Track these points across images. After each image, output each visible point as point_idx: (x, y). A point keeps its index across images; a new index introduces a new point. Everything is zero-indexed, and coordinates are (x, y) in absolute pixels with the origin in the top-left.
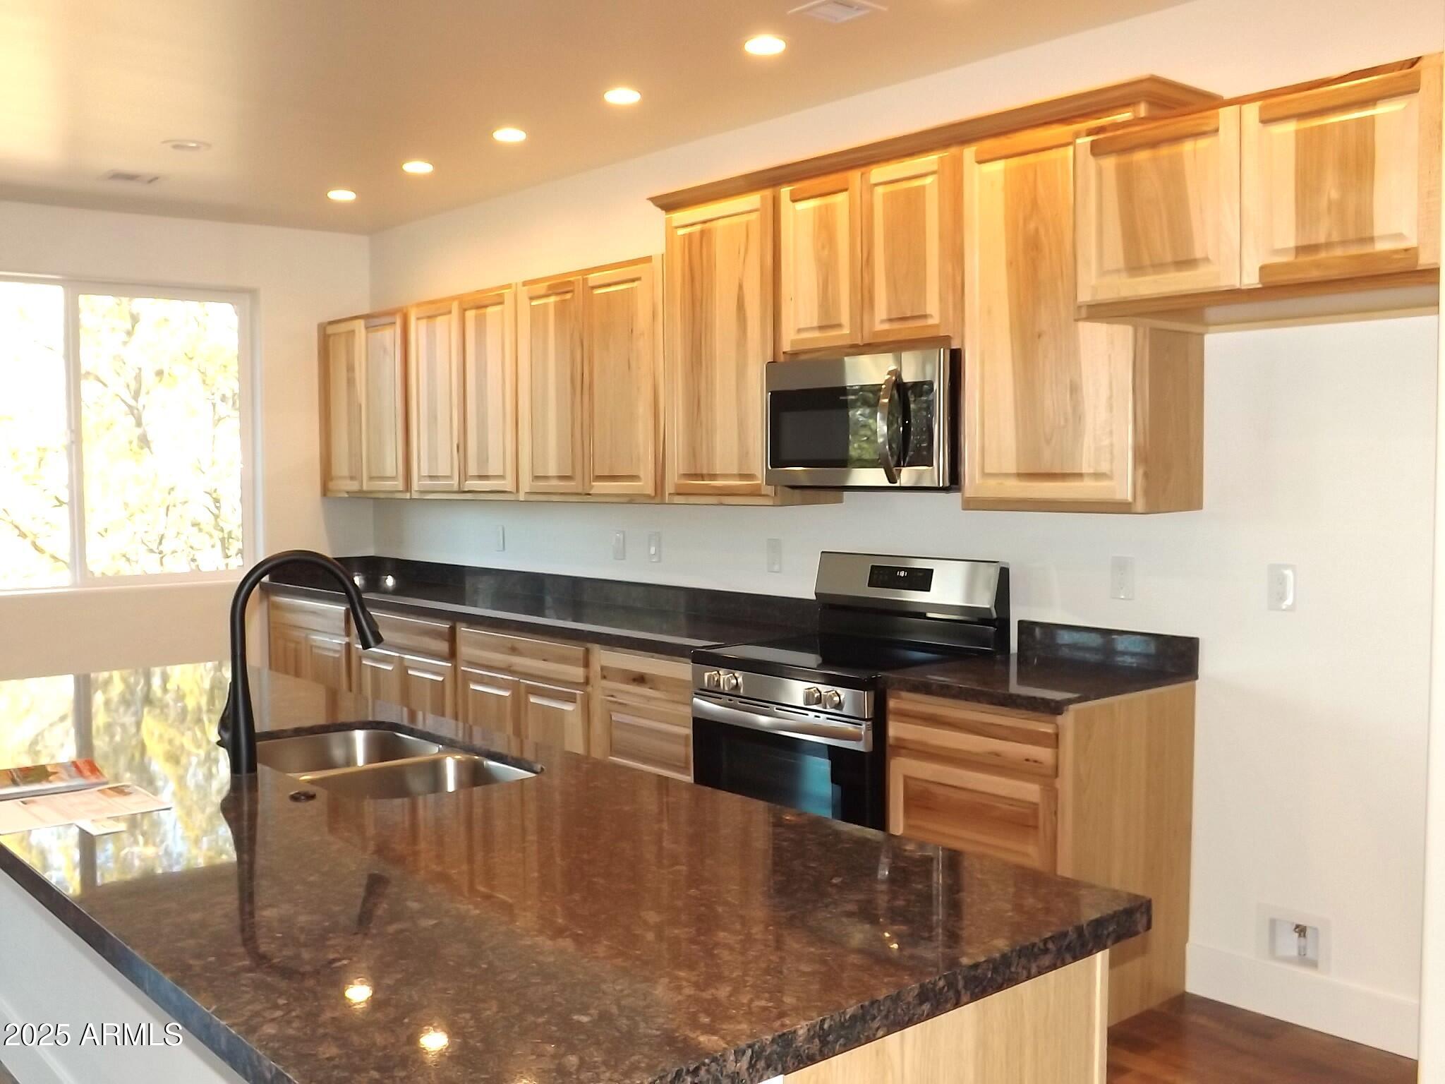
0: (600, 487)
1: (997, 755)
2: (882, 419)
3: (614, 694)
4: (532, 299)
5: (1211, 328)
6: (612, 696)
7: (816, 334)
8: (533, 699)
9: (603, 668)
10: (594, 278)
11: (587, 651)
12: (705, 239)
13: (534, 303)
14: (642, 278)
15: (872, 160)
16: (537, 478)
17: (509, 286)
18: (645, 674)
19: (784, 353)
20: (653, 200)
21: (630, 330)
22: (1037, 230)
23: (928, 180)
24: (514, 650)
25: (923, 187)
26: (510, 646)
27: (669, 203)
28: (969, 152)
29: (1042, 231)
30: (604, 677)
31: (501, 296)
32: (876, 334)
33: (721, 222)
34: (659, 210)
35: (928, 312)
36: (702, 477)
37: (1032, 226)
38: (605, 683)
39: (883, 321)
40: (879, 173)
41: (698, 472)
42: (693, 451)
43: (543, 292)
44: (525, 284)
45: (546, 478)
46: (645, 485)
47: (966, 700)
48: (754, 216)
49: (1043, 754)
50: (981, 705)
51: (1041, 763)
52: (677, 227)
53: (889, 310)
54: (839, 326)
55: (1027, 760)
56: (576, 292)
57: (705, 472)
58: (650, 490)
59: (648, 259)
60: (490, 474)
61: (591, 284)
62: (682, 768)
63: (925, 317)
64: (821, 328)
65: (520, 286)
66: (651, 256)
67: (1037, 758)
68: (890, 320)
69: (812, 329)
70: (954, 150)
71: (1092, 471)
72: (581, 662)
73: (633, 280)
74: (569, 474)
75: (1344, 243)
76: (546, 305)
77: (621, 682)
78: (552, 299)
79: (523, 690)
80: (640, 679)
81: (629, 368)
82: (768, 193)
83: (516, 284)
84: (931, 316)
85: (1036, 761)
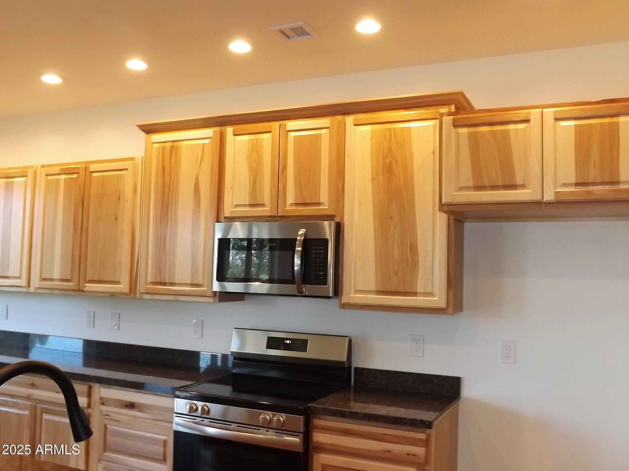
0: (90, 287)
1: (388, 451)
2: (298, 258)
3: (109, 414)
4: (47, 175)
5: (468, 220)
6: (108, 415)
7: (248, 209)
8: (45, 416)
9: (101, 398)
10: (93, 167)
11: (90, 388)
12: (173, 152)
13: (49, 178)
14: (128, 170)
15: (288, 118)
16: (45, 279)
17: (31, 167)
18: (135, 402)
19: (225, 217)
20: (138, 126)
21: (118, 198)
22: (391, 163)
23: (324, 131)
24: (33, 385)
25: (321, 134)
26: (30, 382)
27: (149, 130)
28: (350, 119)
29: (393, 163)
30: (103, 404)
31: (26, 172)
32: (288, 211)
33: (185, 143)
34: (142, 132)
35: (321, 201)
36: (165, 284)
37: (388, 160)
38: (103, 408)
39: (291, 205)
40: (291, 124)
41: (163, 281)
42: (159, 268)
43: (57, 172)
44: (43, 166)
45: (51, 280)
46: (123, 287)
47: (369, 420)
48: (207, 141)
49: (420, 451)
50: (379, 423)
51: (417, 456)
52: (153, 143)
53: (296, 199)
54: (263, 205)
55: (408, 454)
56: (81, 173)
57: (167, 281)
58: (126, 290)
59: (132, 159)
60: (10, 275)
61: (91, 170)
62: (161, 460)
63: (319, 204)
64: (251, 205)
65: (39, 168)
66: (135, 157)
67: (414, 453)
68: (296, 204)
69: (244, 206)
70: (339, 117)
71: (422, 291)
72: (86, 395)
73: (122, 170)
74: (69, 278)
75: (603, 183)
76: (58, 180)
77: (116, 407)
78: (63, 177)
79: (39, 411)
80: (131, 406)
81: (116, 219)
82: (217, 129)
83: (37, 166)
84: (323, 204)
85: (414, 455)
